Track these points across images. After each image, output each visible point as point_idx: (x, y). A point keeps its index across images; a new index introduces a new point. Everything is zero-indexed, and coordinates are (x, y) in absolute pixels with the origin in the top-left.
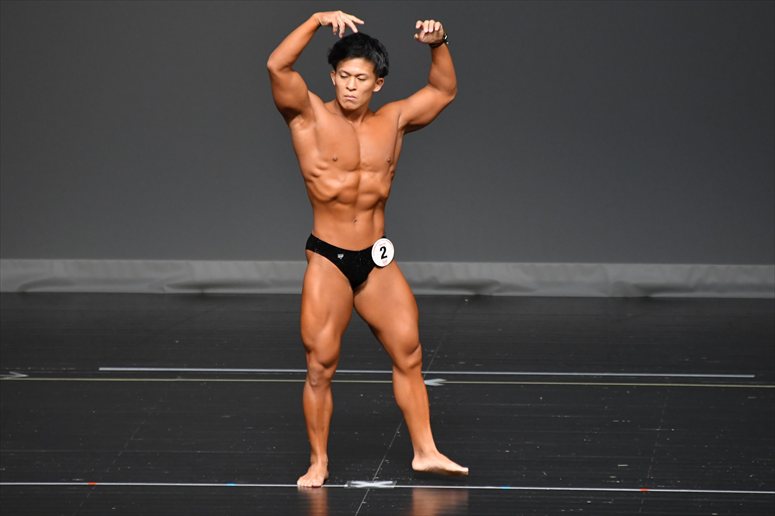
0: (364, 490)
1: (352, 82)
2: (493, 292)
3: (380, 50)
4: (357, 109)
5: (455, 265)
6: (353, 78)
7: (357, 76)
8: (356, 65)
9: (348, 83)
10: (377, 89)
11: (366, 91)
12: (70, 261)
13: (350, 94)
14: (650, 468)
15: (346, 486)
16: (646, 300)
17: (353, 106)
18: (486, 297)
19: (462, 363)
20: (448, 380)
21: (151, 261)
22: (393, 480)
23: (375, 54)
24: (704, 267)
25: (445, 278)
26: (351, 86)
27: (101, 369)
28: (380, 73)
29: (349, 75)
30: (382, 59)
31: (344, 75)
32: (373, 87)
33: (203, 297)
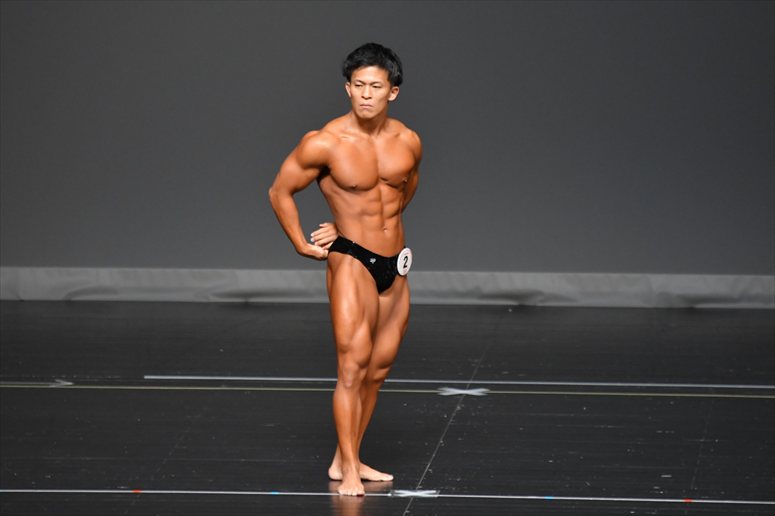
0: (407, 499)
1: (367, 91)
2: (537, 302)
3: (393, 58)
4: (373, 118)
5: (499, 275)
6: (367, 87)
7: (372, 84)
8: (370, 74)
9: (363, 92)
10: (393, 97)
11: (381, 100)
12: (115, 270)
13: (366, 102)
14: (694, 479)
15: (389, 495)
16: (690, 311)
17: (369, 115)
18: (529, 306)
19: (505, 373)
20: (492, 390)
21: (196, 270)
22: (437, 490)
23: (389, 62)
24: (748, 278)
25: (489, 288)
26: (367, 95)
27: (146, 377)
28: (395, 81)
29: (364, 84)
30: (396, 68)
31: (359, 83)
32: (388, 96)
33: (246, 306)
